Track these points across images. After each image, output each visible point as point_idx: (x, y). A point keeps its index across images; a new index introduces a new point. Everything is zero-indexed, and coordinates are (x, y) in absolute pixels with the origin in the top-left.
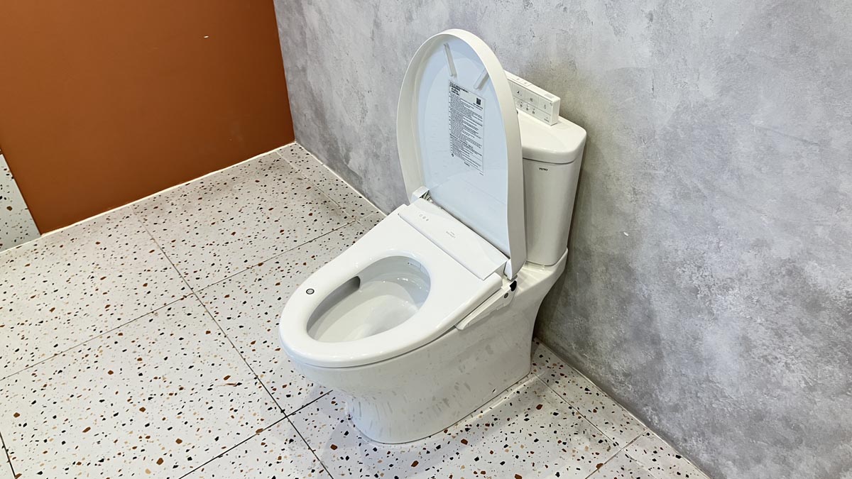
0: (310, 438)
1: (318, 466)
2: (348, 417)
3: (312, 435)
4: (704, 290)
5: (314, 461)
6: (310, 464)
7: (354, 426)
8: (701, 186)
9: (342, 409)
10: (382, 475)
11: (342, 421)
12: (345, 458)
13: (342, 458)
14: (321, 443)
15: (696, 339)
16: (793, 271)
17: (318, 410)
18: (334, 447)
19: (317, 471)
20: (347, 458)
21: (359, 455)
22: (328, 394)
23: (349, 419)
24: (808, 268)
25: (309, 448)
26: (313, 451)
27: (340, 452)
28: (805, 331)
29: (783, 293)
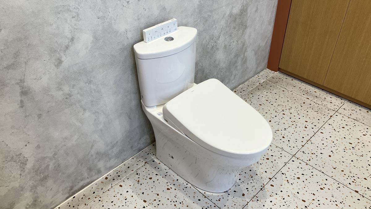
0: (242, 205)
1: (255, 199)
2: (226, 193)
3: (240, 205)
4: (215, 44)
5: (253, 201)
6: (255, 203)
7: (230, 189)
8: (209, 14)
9: (222, 196)
10: (251, 175)
11: (229, 194)
12: (247, 190)
13: (248, 191)
14: (243, 201)
15: (215, 62)
16: (231, 15)
17: (225, 206)
18: (243, 195)
19: (257, 199)
20: (247, 189)
21: (244, 185)
22: (215, 204)
23: (227, 192)
24: (233, 12)
25: (247, 204)
26: (248, 203)
27: (245, 192)
28: (234, 28)
29: (230, 24)
